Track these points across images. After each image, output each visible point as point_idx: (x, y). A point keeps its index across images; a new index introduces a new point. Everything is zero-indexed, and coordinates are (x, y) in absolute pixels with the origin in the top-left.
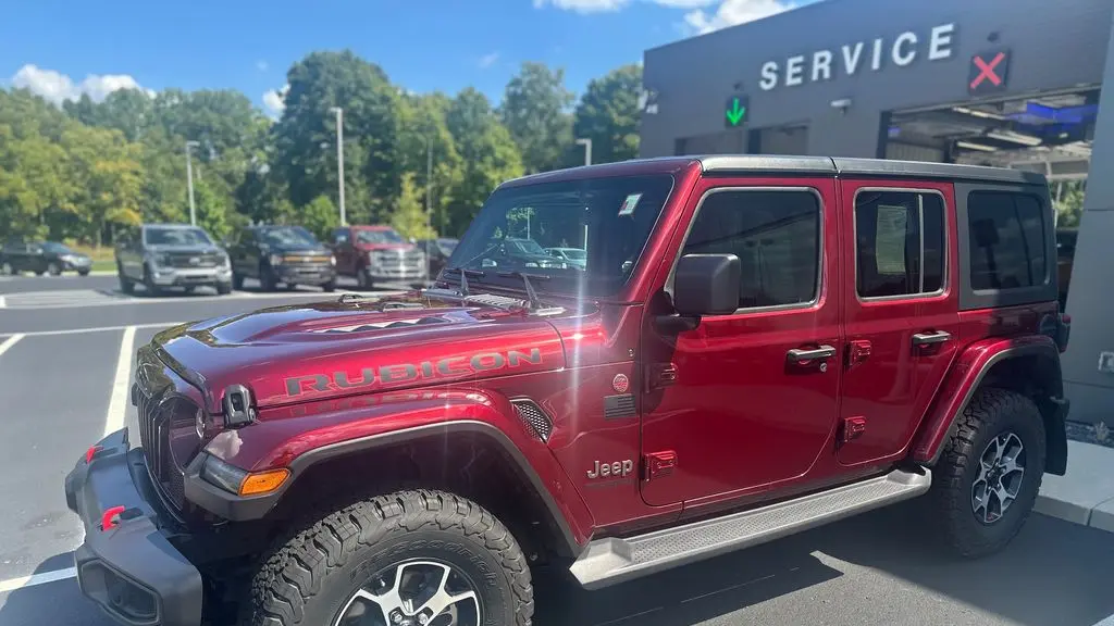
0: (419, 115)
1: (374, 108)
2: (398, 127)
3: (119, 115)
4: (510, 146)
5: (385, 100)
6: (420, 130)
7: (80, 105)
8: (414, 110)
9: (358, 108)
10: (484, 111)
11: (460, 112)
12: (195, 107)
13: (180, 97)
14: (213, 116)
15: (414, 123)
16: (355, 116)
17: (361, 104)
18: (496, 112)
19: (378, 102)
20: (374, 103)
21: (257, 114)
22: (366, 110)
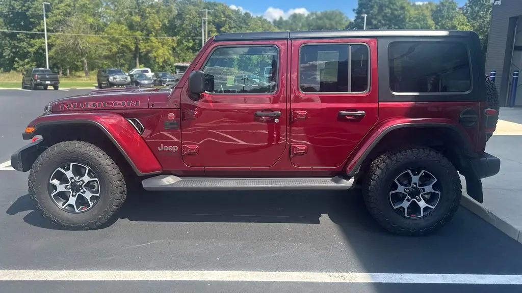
0: (419, 14)
1: (396, 12)
2: (407, 20)
3: (292, 24)
4: (466, 25)
5: (402, 8)
6: (418, 21)
7: (279, 21)
8: (416, 12)
9: (388, 13)
10: (454, 9)
11: (440, 11)
12: (319, 18)
13: (316, 15)
14: (327, 22)
15: (414, 18)
16: (387, 16)
17: (390, 11)
18: (461, 9)
19: (398, 9)
20: (396, 10)
21: (346, 19)
22: (392, 14)
